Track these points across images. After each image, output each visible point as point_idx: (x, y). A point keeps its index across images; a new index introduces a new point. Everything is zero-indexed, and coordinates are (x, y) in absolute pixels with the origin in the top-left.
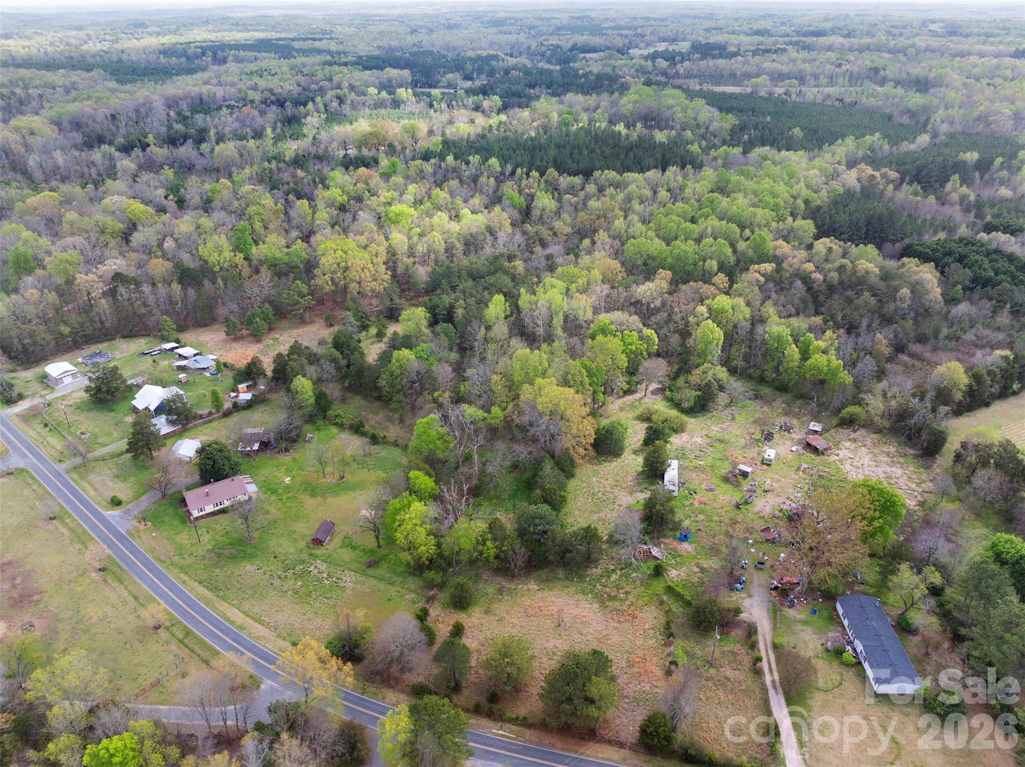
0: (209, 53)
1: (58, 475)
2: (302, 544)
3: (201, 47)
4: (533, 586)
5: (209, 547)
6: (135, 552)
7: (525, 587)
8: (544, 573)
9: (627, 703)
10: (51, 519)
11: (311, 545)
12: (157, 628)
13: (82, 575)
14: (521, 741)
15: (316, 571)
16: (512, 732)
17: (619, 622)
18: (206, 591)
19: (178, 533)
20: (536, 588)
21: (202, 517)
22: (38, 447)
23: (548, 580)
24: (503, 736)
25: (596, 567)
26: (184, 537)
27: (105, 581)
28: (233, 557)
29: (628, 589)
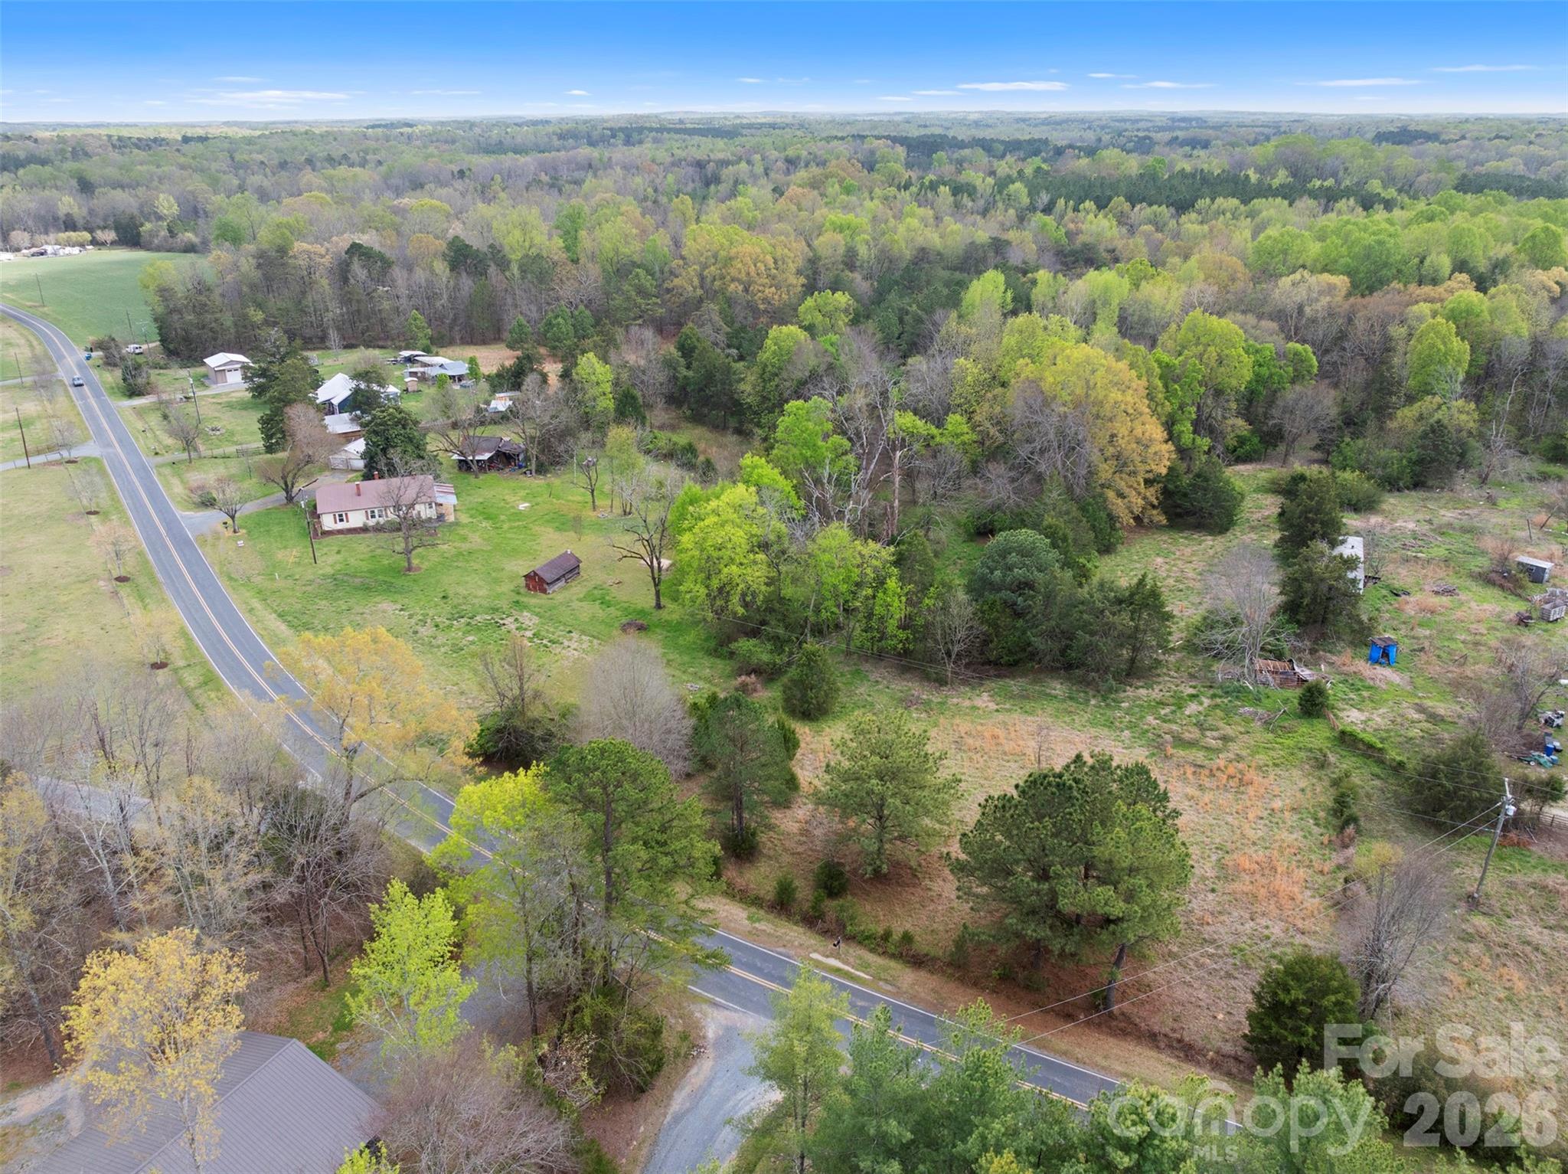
1: (143, 471)
2: (506, 588)
4: (983, 700)
5: (329, 570)
6: (194, 563)
7: (967, 703)
8: (1014, 685)
9: (1211, 956)
10: (90, 513)
11: (523, 590)
12: (157, 666)
13: (83, 582)
14: (886, 993)
15: (513, 627)
16: (865, 966)
17: (1201, 787)
18: (283, 627)
19: (285, 548)
20: (992, 706)
21: (340, 532)
22: (137, 439)
23: (1026, 698)
24: (838, 970)
25: (1147, 687)
26: (291, 553)
27: (115, 593)
28: (367, 589)
29: (1229, 731)
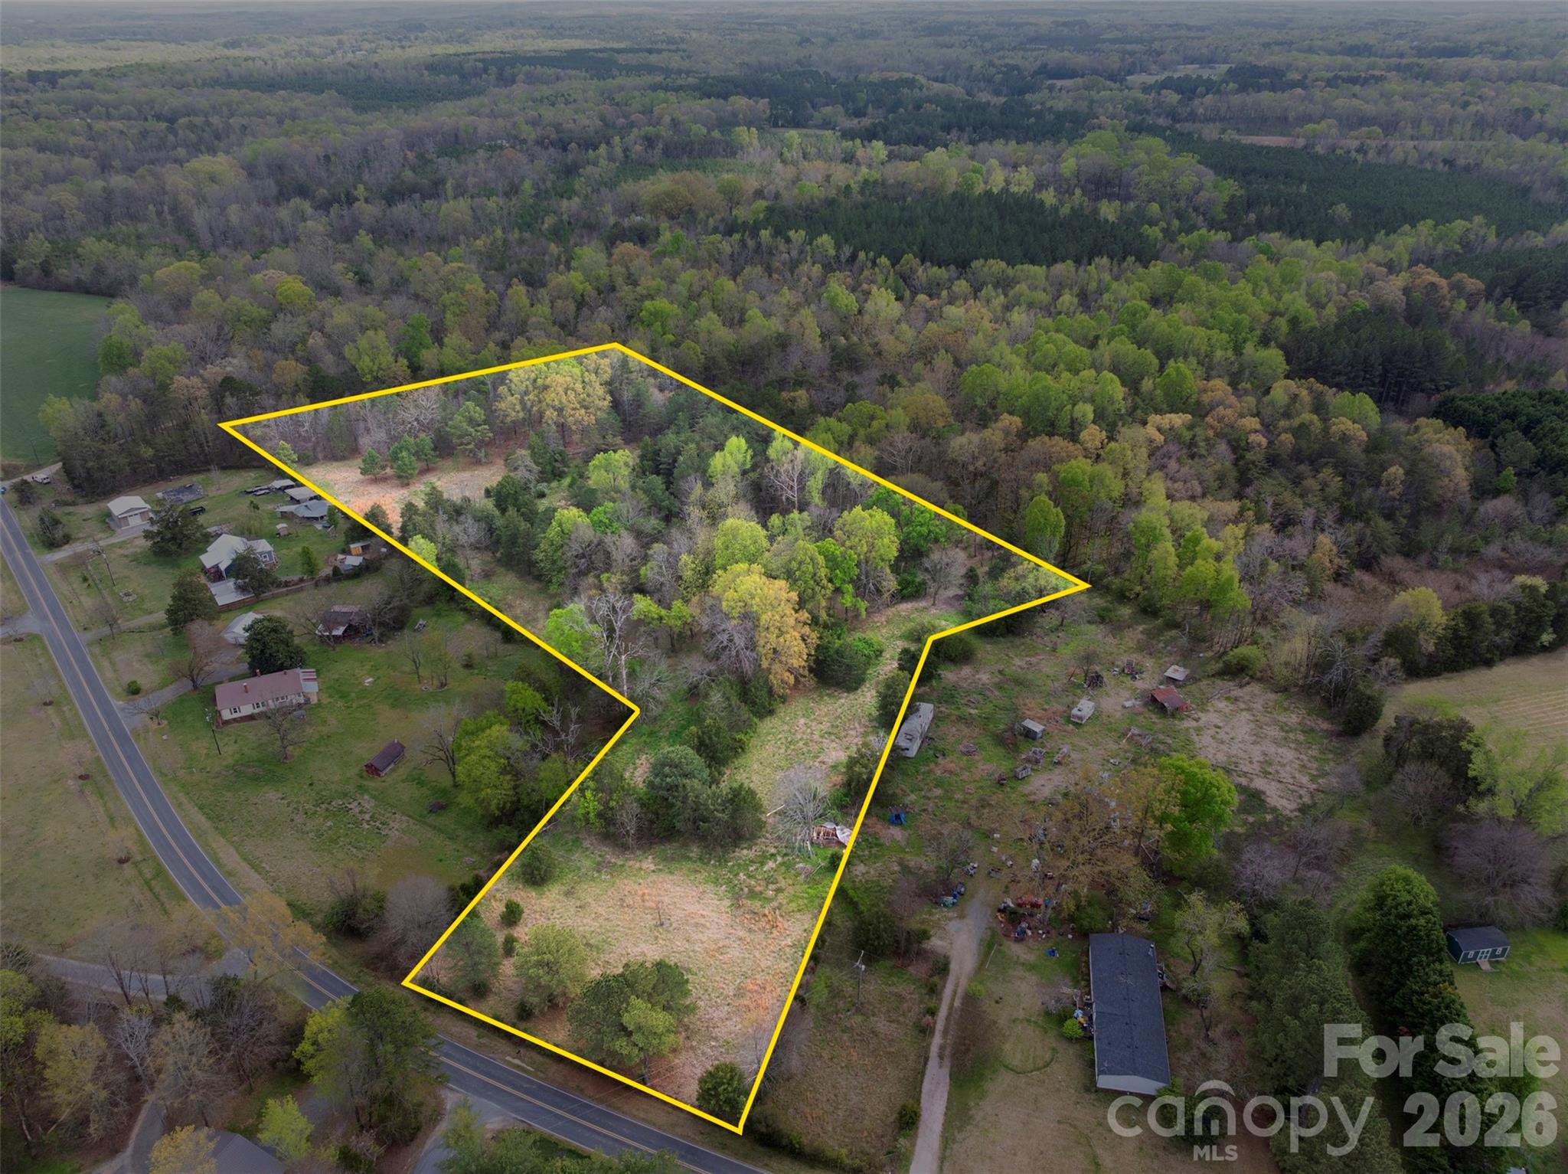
0: (493, 70)
1: (75, 647)
2: (353, 771)
3: (483, 61)
4: (648, 864)
5: (230, 761)
6: (134, 758)
7: (638, 865)
8: (670, 849)
9: (712, 1047)
10: (45, 704)
11: (365, 774)
12: (122, 861)
13: (56, 782)
14: (541, 1079)
15: (357, 810)
16: (531, 1064)
17: (750, 931)
18: (203, 819)
19: (197, 738)
20: (652, 867)
21: (235, 720)
22: (66, 608)
23: (673, 859)
24: (518, 1067)
25: (750, 848)
26: (202, 746)
27: (82, 792)
28: (256, 779)
29: (783, 884)
